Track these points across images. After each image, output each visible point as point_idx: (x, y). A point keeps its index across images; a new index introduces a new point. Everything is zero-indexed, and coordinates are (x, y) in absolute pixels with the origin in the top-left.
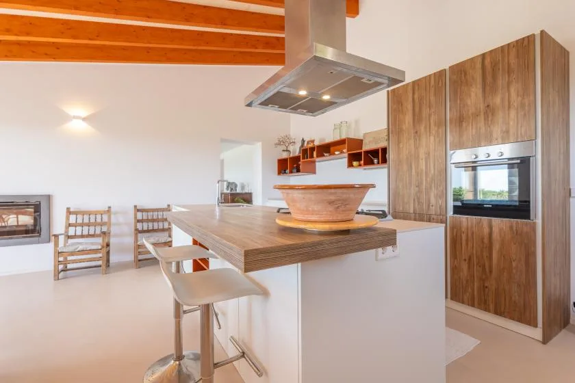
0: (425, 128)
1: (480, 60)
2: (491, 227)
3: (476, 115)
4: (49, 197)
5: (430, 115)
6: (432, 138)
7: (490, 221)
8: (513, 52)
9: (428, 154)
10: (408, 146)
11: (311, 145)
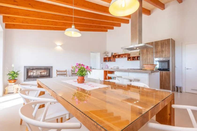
0: (149, 53)
1: (160, 41)
2: (162, 73)
3: (160, 52)
4: (52, 67)
5: (150, 51)
6: (151, 55)
7: (162, 72)
8: (167, 41)
9: (150, 59)
10: (145, 57)
11: (115, 54)
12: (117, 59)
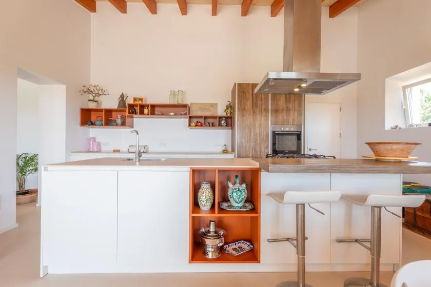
0: (259, 111)
10: (249, 119)
11: (140, 102)
12: (139, 121)
